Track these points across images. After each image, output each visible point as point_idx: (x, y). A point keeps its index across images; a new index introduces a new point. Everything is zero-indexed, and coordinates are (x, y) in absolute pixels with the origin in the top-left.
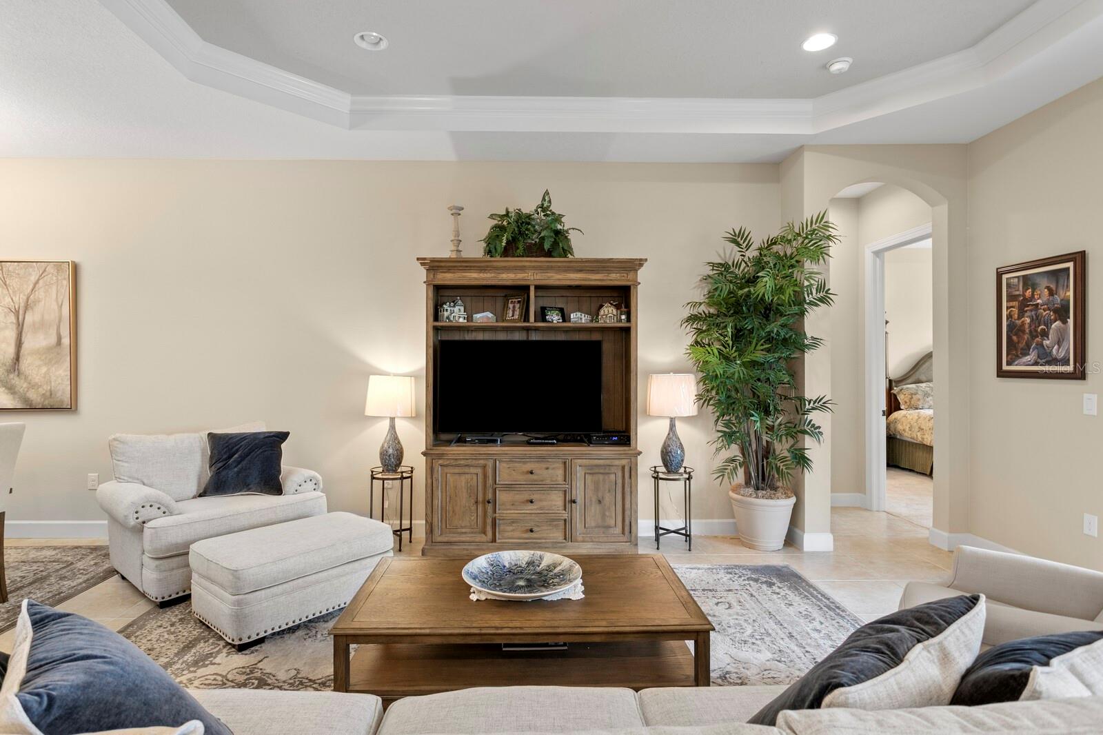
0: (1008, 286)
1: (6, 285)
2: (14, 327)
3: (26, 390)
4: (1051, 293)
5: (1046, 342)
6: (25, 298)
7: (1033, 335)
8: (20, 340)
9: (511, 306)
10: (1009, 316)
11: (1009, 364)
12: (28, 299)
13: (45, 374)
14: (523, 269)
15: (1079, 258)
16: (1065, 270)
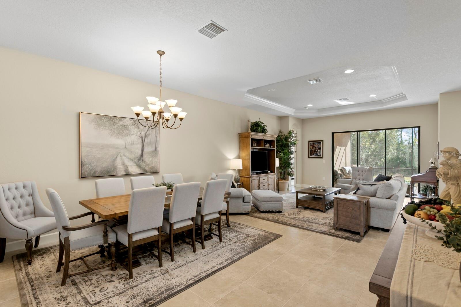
0: (311, 144)
1: (138, 128)
2: (141, 143)
3: (145, 166)
4: (318, 146)
5: (317, 153)
6: (145, 133)
7: (315, 152)
8: (143, 148)
10: (311, 149)
11: (311, 156)
12: (146, 134)
13: (151, 160)
15: (322, 141)
16: (320, 143)
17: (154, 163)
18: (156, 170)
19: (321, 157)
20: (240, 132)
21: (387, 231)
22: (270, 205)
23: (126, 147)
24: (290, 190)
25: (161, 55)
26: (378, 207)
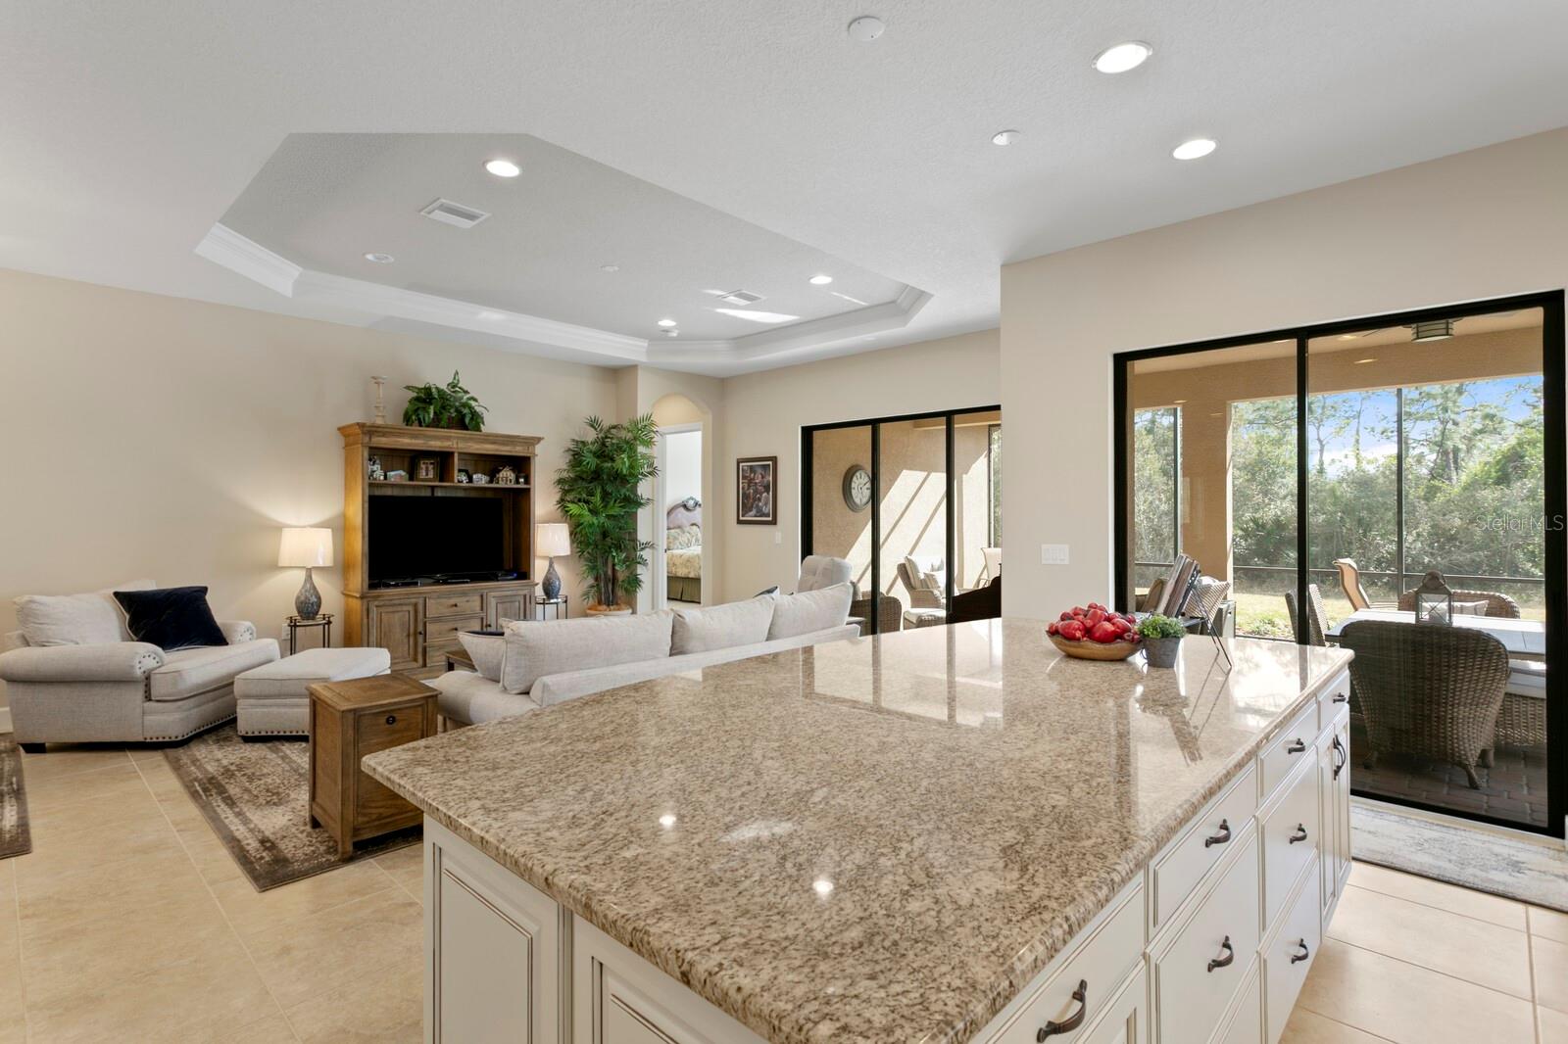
4: (763, 477)
5: (760, 504)
9: (423, 466)
10: (743, 488)
11: (743, 516)
14: (448, 438)
15: (774, 459)
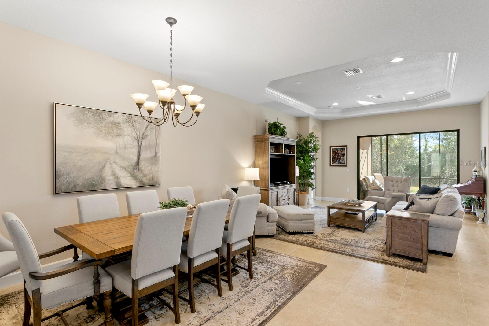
0: (332, 149)
1: (133, 126)
2: (137, 147)
3: (142, 177)
4: (341, 152)
5: (340, 160)
7: (338, 159)
8: (140, 154)
10: (333, 155)
11: (332, 164)
12: (143, 134)
13: (150, 169)
15: (346, 146)
16: (344, 148)
17: (154, 172)
18: (157, 182)
19: (345, 165)
20: (255, 135)
21: (450, 255)
22: (300, 224)
23: (117, 152)
24: (310, 204)
25: (171, 24)
26: (439, 227)
